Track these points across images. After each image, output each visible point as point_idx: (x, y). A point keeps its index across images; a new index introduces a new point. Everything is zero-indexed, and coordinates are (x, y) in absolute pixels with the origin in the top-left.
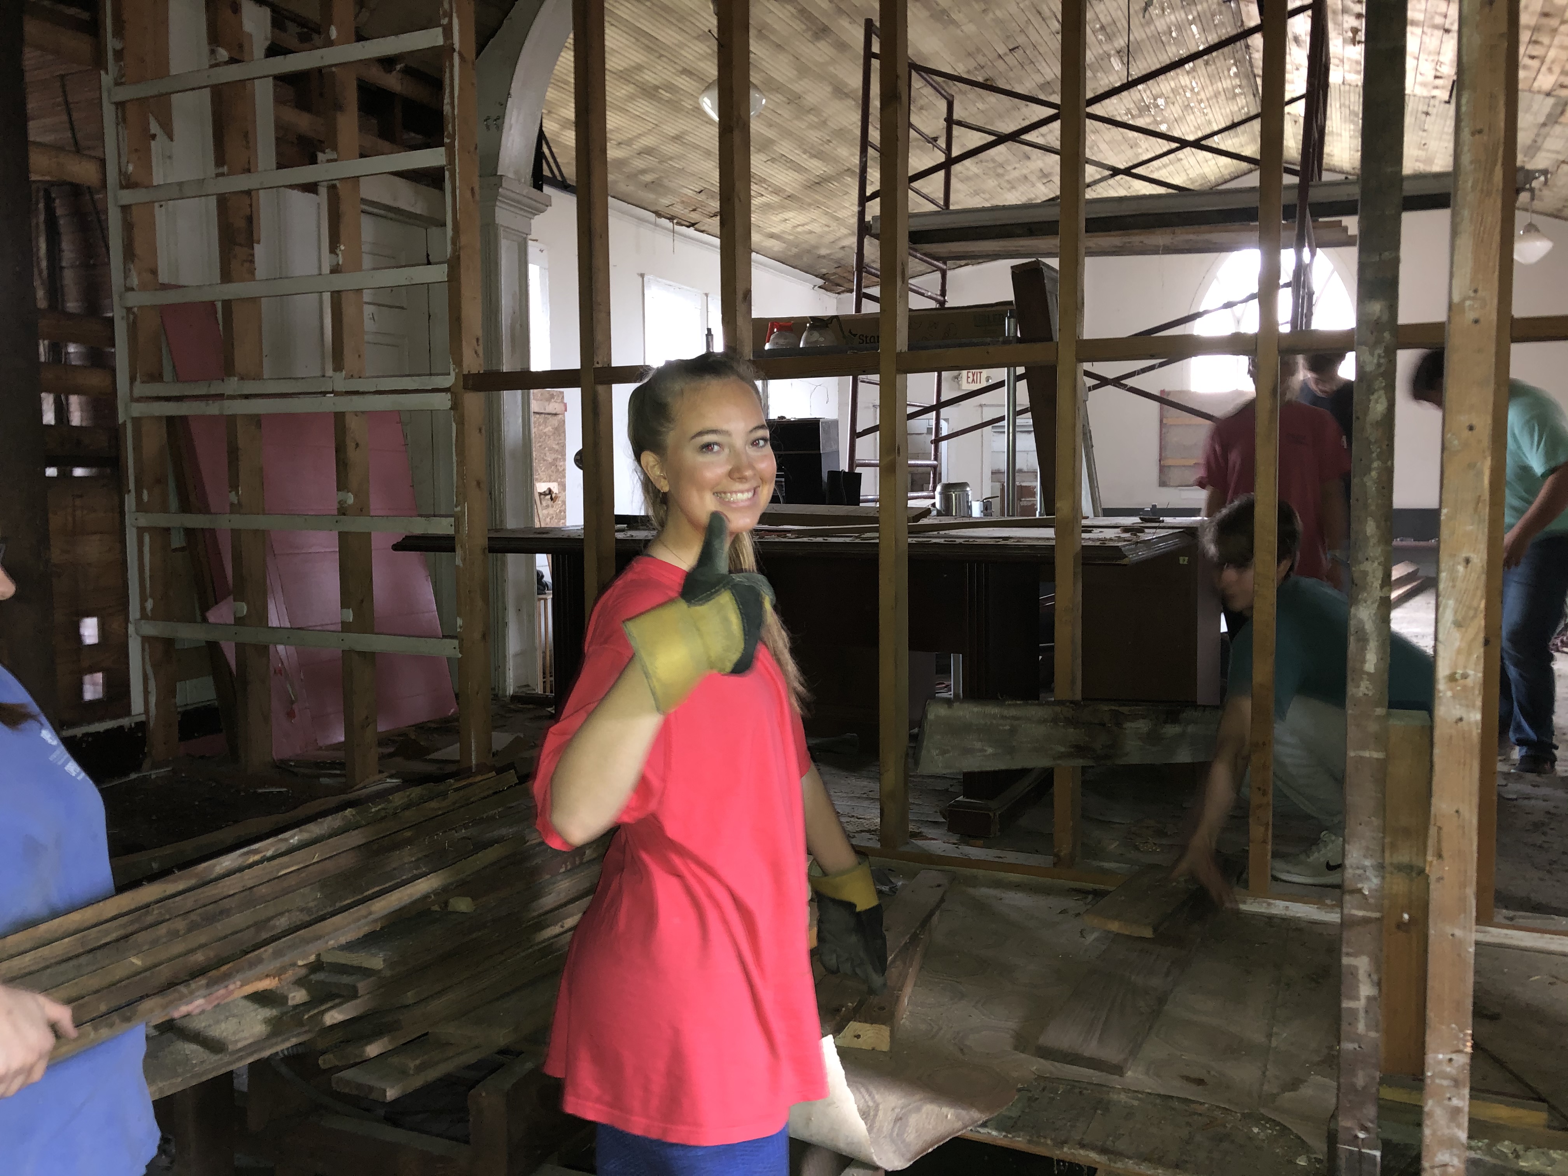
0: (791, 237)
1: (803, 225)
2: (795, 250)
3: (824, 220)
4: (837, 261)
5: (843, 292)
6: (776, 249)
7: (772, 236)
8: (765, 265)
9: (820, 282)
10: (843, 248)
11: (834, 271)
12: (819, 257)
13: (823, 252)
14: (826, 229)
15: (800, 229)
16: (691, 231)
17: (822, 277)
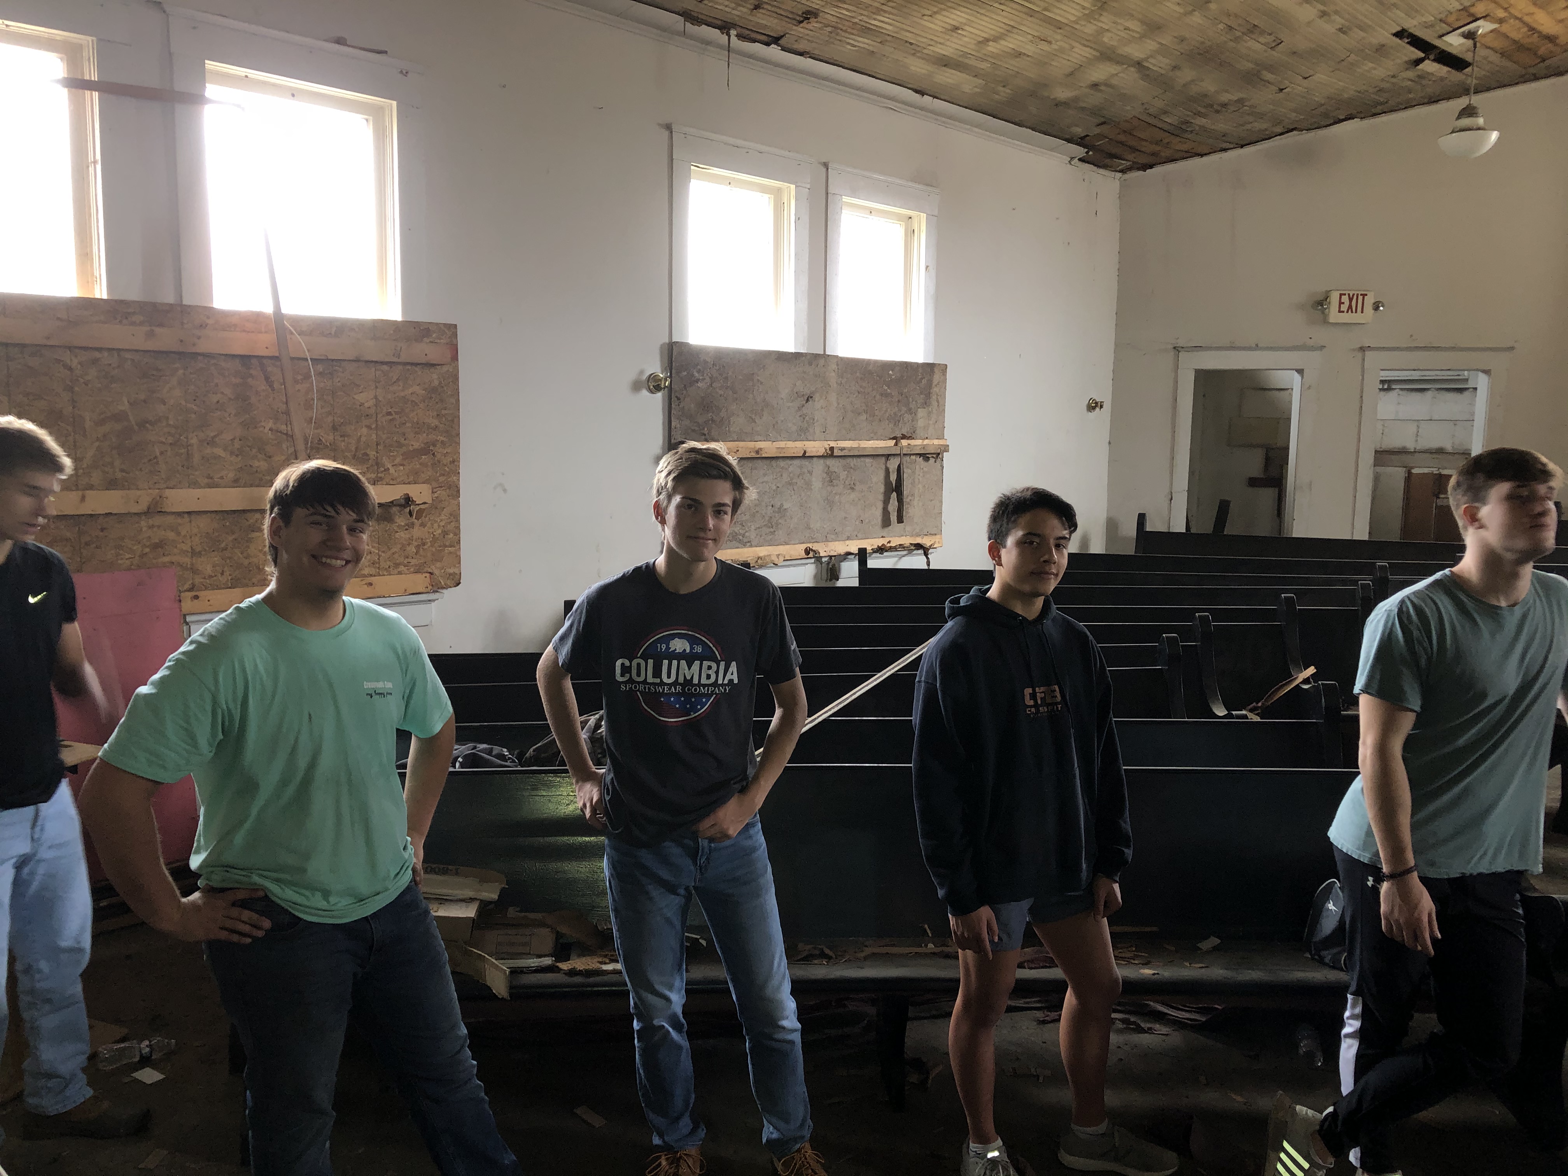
0: (985, 65)
1: (995, 39)
2: (1004, 93)
3: (1032, 27)
4: (1094, 112)
5: (1130, 169)
6: (967, 88)
7: (945, 62)
8: (961, 121)
9: (1081, 151)
10: (1095, 86)
11: (1097, 130)
12: (1058, 104)
13: (1062, 94)
14: (1045, 46)
15: (992, 48)
16: (774, 51)
17: (1081, 141)
